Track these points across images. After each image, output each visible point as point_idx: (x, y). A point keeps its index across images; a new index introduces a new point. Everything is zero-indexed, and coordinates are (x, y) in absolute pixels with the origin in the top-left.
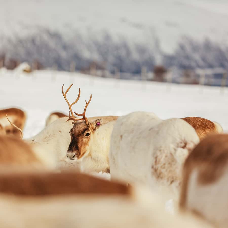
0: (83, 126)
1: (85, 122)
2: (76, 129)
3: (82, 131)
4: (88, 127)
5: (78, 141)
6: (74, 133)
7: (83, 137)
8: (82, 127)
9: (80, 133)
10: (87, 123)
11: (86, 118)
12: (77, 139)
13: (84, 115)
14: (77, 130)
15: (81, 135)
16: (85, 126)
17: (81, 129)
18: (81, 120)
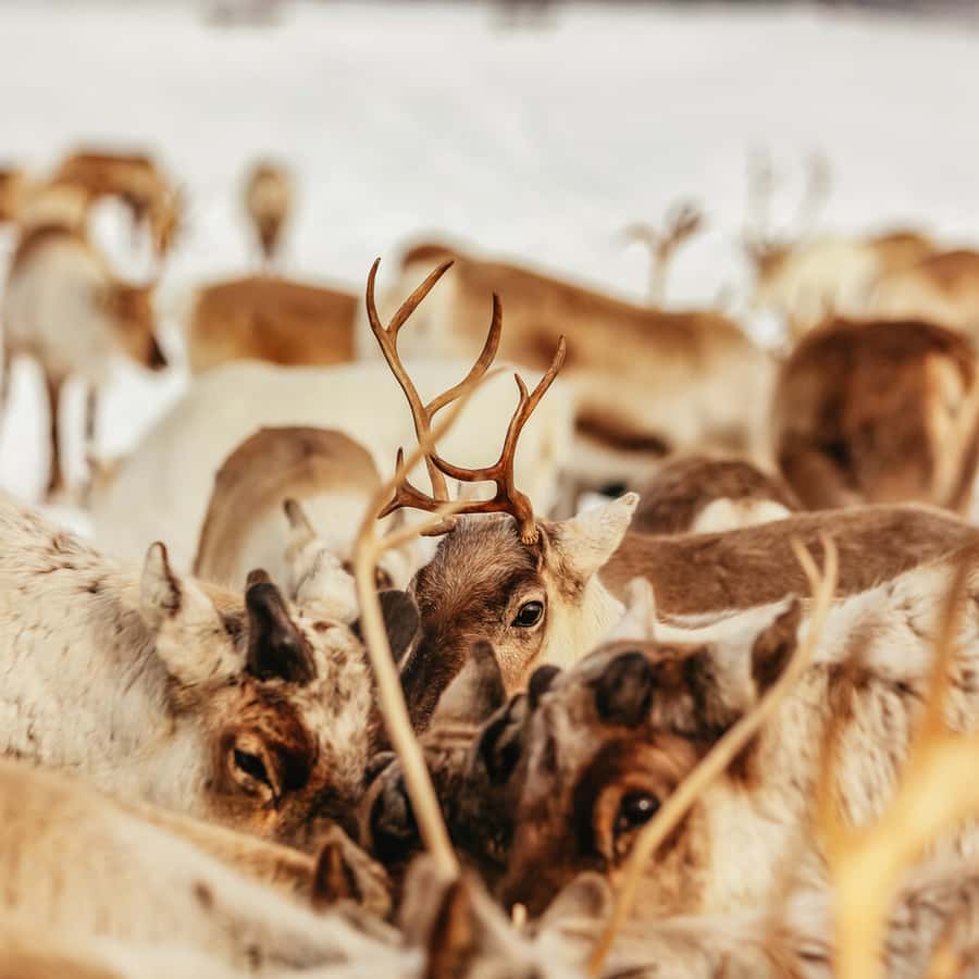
0: (498, 551)
1: (519, 526)
2: (449, 573)
3: (491, 586)
4: (534, 560)
5: (454, 658)
6: (434, 604)
7: (491, 633)
8: (489, 561)
9: (474, 602)
10: (530, 533)
11: (520, 495)
12: (448, 644)
13: (502, 474)
14: (454, 582)
15: (480, 619)
16: (514, 556)
17: (484, 574)
18: (480, 509)
